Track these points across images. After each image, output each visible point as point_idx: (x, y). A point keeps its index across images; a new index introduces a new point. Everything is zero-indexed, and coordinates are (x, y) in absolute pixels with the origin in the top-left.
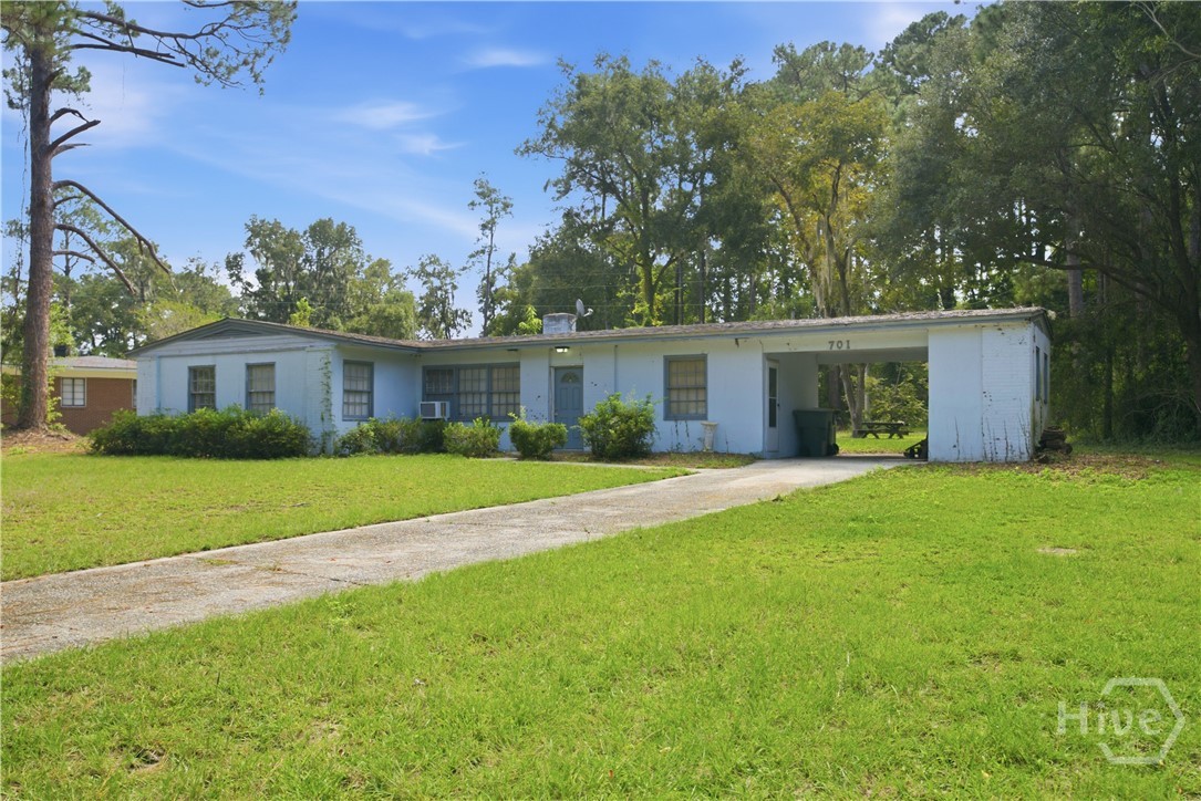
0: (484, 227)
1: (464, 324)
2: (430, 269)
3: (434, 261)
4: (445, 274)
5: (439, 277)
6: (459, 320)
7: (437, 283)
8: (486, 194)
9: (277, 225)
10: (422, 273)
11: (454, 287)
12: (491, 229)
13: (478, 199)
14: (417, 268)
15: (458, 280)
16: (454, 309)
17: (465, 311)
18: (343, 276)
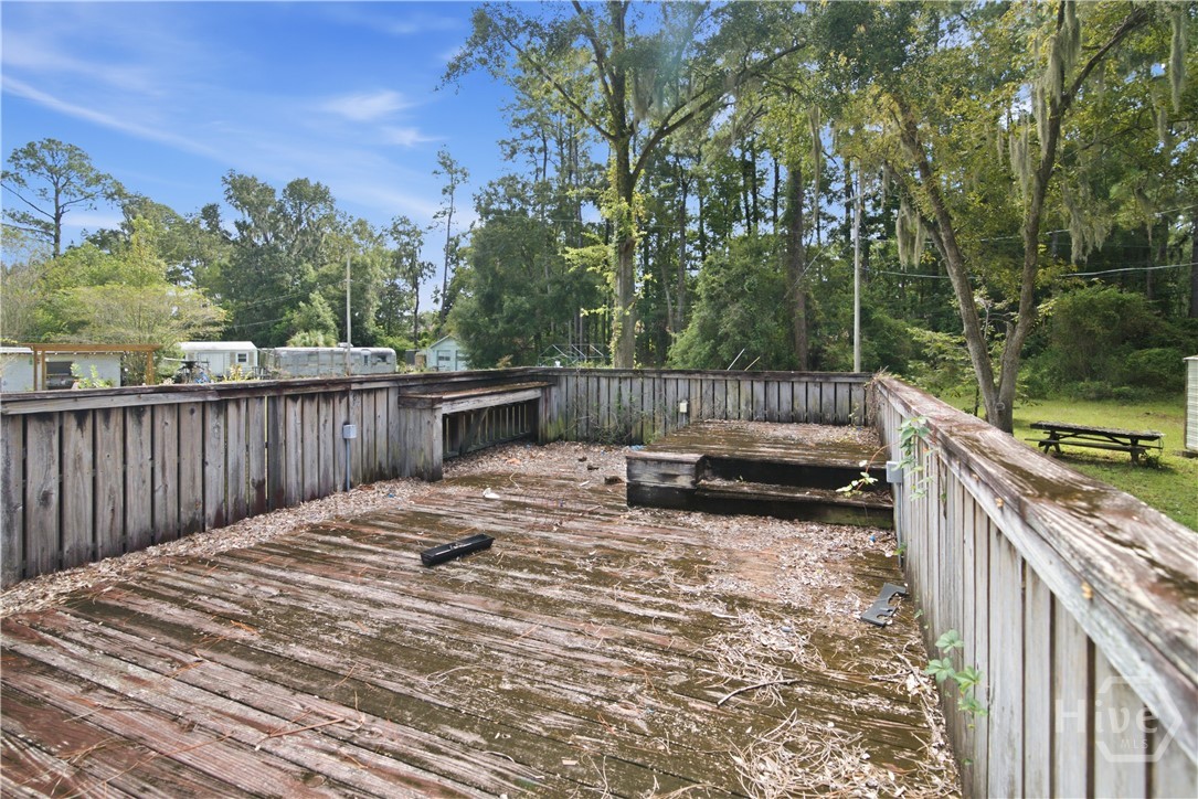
0: (445, 191)
1: (431, 274)
2: (400, 228)
3: (405, 221)
4: (414, 233)
5: (408, 235)
6: (425, 271)
7: (405, 239)
8: (447, 164)
9: (255, 180)
10: (395, 231)
11: (421, 243)
12: (451, 194)
13: (440, 168)
14: (391, 227)
15: (423, 237)
16: (421, 261)
17: (430, 264)
18: (318, 229)
